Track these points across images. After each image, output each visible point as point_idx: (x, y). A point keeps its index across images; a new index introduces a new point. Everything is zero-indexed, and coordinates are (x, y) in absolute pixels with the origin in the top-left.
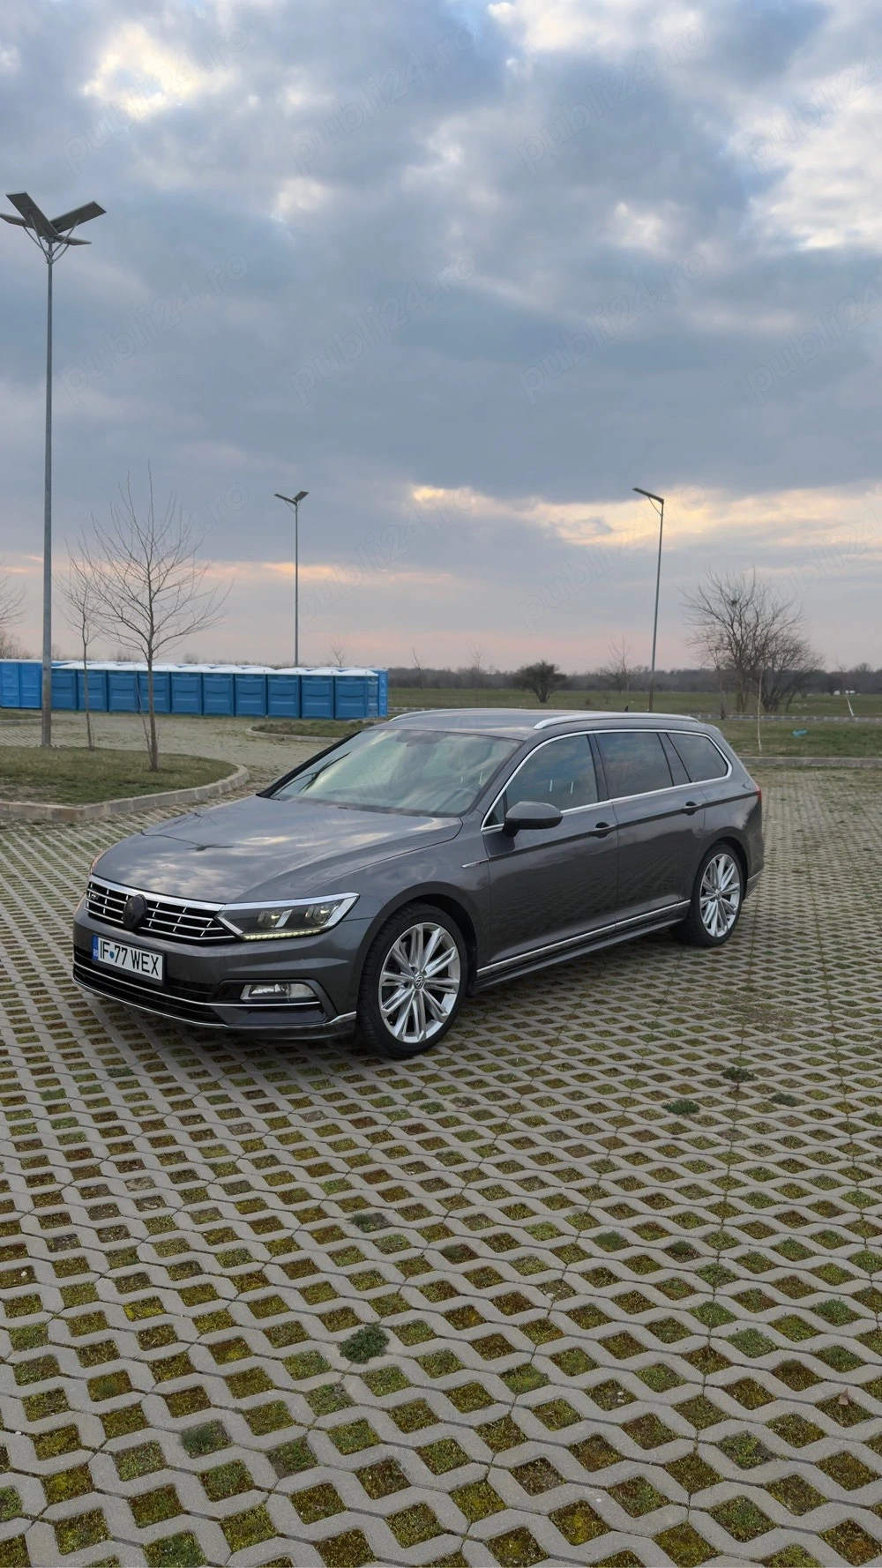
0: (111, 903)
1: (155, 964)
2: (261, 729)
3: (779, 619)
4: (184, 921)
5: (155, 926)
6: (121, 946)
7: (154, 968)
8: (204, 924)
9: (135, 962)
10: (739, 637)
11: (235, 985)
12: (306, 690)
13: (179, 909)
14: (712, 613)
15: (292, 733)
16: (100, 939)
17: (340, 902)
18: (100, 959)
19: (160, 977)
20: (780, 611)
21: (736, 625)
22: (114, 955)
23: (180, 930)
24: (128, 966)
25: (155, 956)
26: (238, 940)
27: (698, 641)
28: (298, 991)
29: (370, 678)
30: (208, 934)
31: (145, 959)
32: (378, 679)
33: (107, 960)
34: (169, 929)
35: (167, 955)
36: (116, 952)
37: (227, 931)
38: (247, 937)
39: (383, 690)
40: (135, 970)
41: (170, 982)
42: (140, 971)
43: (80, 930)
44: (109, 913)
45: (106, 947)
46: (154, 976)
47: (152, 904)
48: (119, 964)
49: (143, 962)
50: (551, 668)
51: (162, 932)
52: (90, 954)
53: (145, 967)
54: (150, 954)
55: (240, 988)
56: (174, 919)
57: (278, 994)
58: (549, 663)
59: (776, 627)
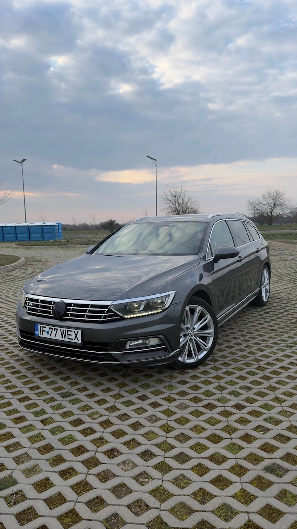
0: (41, 307)
1: (76, 335)
2: (19, 245)
3: (190, 201)
4: (90, 312)
5: (72, 315)
6: (54, 328)
7: (76, 337)
8: (103, 312)
9: (63, 335)
10: (178, 208)
11: (123, 341)
12: (31, 231)
13: (87, 306)
14: (168, 200)
15: (32, 245)
16: (39, 325)
17: (169, 296)
18: (39, 335)
19: (80, 341)
20: (190, 199)
21: (176, 204)
22: (50, 332)
23: (88, 317)
24: (59, 337)
25: (76, 331)
26: (122, 319)
27: (165, 209)
28: (154, 341)
29: (56, 225)
30: (105, 317)
31: (70, 333)
32: (58, 226)
33: (45, 335)
34: (83, 316)
35: (83, 330)
36: (50, 331)
37: (116, 315)
38: (126, 317)
39: (60, 230)
40: (64, 339)
41: (85, 343)
42: (66, 339)
43: (22, 322)
44: (41, 311)
45: (44, 329)
46: (76, 341)
47: (70, 305)
48: (53, 337)
49: (68, 335)
50: (114, 221)
51: (77, 318)
52: (34, 334)
53: (70, 337)
54: (73, 330)
55: (125, 343)
56: (85, 311)
57: (141, 344)
58: (113, 220)
59: (189, 204)
